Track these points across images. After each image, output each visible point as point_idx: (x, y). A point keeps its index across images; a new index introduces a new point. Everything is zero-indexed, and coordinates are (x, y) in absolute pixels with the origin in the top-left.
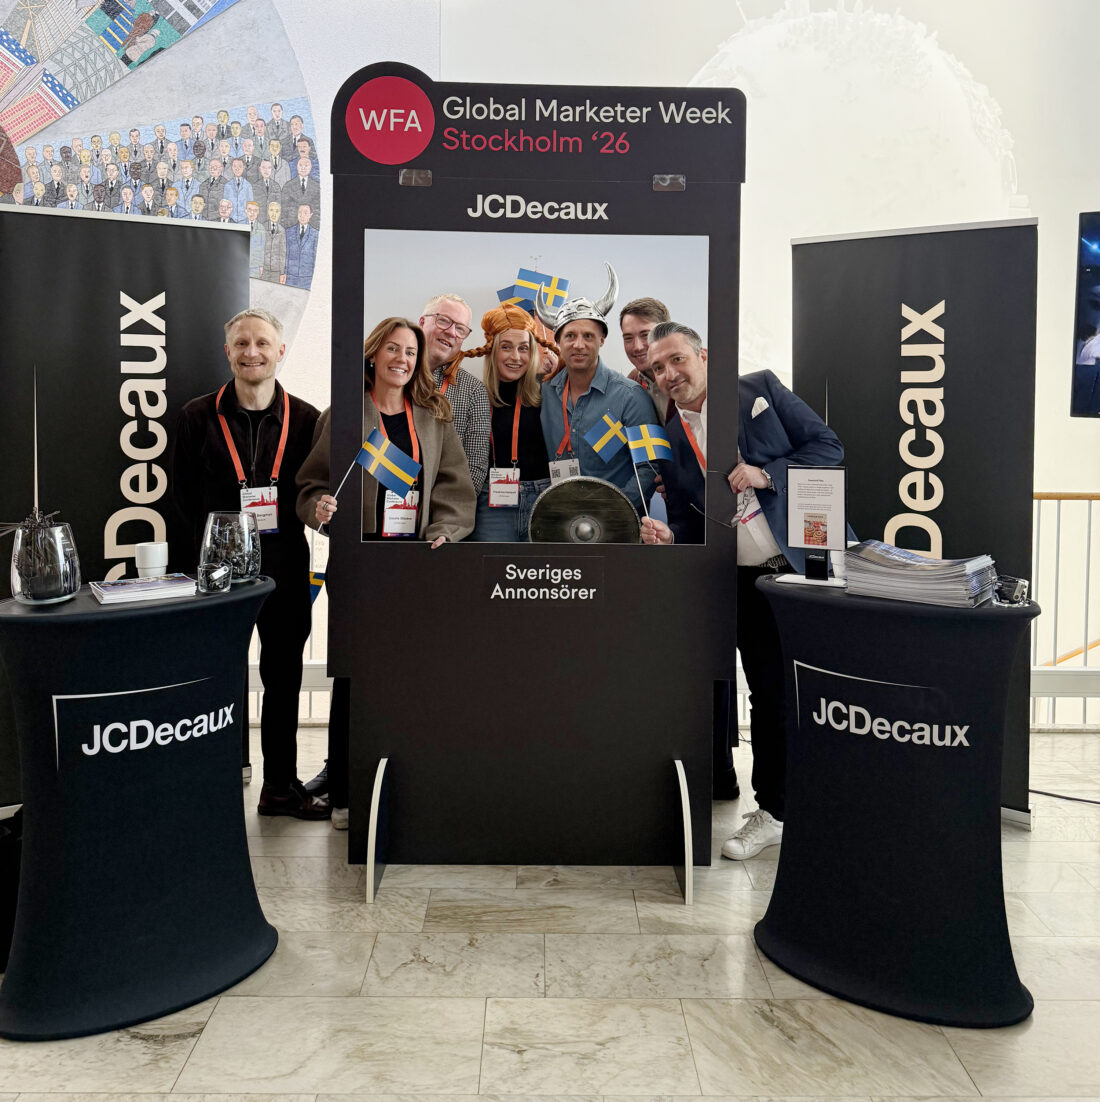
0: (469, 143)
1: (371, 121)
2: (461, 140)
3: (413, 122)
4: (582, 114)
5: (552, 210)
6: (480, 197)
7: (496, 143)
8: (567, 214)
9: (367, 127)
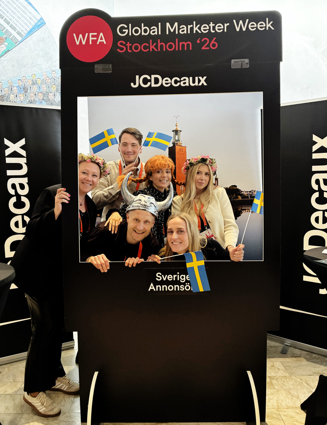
0: (131, 48)
1: (79, 40)
2: (126, 47)
3: (101, 39)
4: (192, 29)
5: (176, 82)
6: (137, 77)
7: (145, 47)
8: (184, 83)
9: (78, 43)
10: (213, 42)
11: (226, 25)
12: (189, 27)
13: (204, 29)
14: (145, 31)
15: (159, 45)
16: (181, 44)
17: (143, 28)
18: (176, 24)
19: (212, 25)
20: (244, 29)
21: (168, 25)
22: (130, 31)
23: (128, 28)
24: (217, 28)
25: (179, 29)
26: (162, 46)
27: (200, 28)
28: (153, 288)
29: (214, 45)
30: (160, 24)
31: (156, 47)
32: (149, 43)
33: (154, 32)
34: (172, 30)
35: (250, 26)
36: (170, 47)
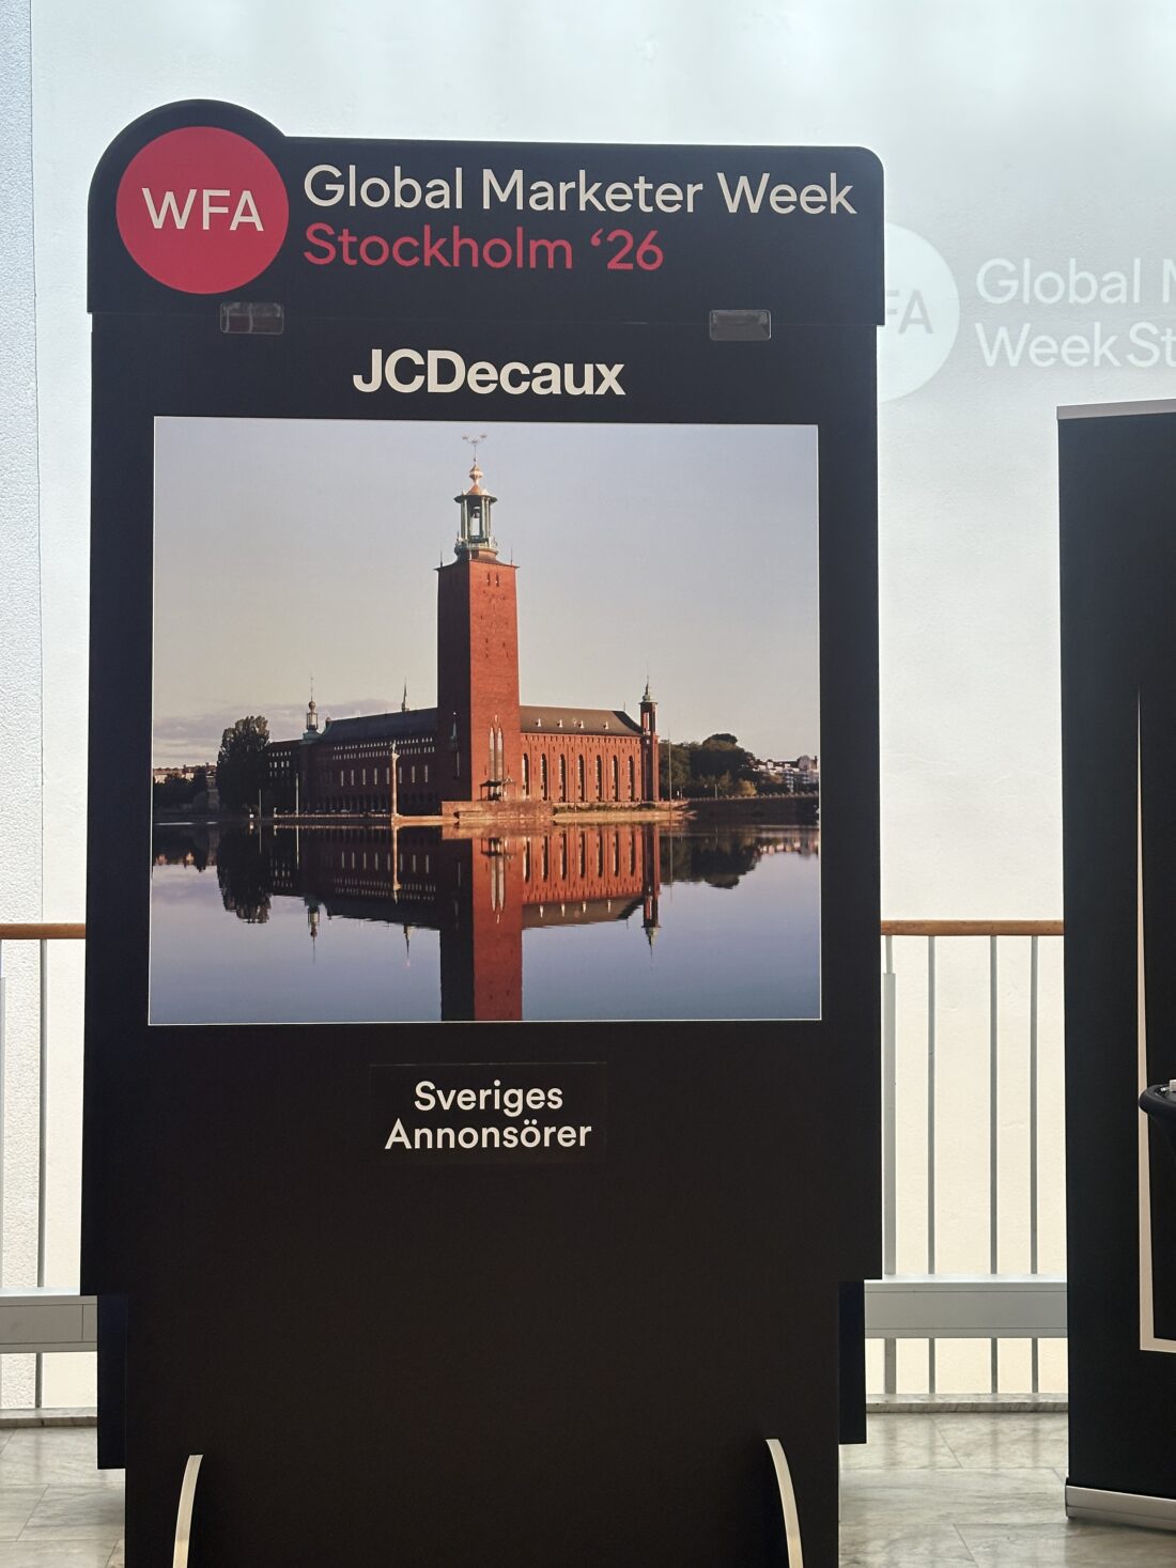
1: (165, 211)
2: (339, 247)
3: (247, 212)
4: (573, 196)
5: (516, 378)
6: (377, 354)
8: (546, 385)
9: (158, 223)
10: (645, 246)
11: (691, 189)
15: (457, 244)
17: (399, 185)
18: (518, 176)
19: (642, 185)
22: (351, 190)
24: (659, 198)
25: (528, 193)
27: (600, 195)
28: (404, 1139)
30: (459, 171)
33: (437, 200)
34: (503, 197)
35: (773, 199)
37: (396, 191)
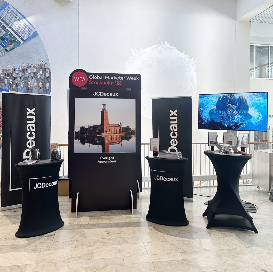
0: (94, 83)
1: (76, 79)
2: (92, 82)
3: (84, 79)
4: (113, 78)
5: (108, 94)
6: (96, 92)
7: (98, 83)
8: (111, 95)
9: (76, 80)
10: (120, 83)
11: (124, 78)
12: (113, 77)
13: (117, 78)
14: (98, 78)
15: (103, 82)
16: (110, 82)
17: (98, 77)
18: (108, 76)
19: (120, 77)
20: (130, 79)
21: (106, 76)
22: (93, 77)
23: (93, 76)
24: (121, 78)
25: (109, 78)
26: (104, 83)
27: (116, 78)
28: (99, 162)
29: (120, 84)
30: (103, 76)
31: (102, 83)
32: (100, 82)
33: (101, 78)
34: (107, 78)
35: (131, 79)
36: (107, 83)
37: (97, 77)
